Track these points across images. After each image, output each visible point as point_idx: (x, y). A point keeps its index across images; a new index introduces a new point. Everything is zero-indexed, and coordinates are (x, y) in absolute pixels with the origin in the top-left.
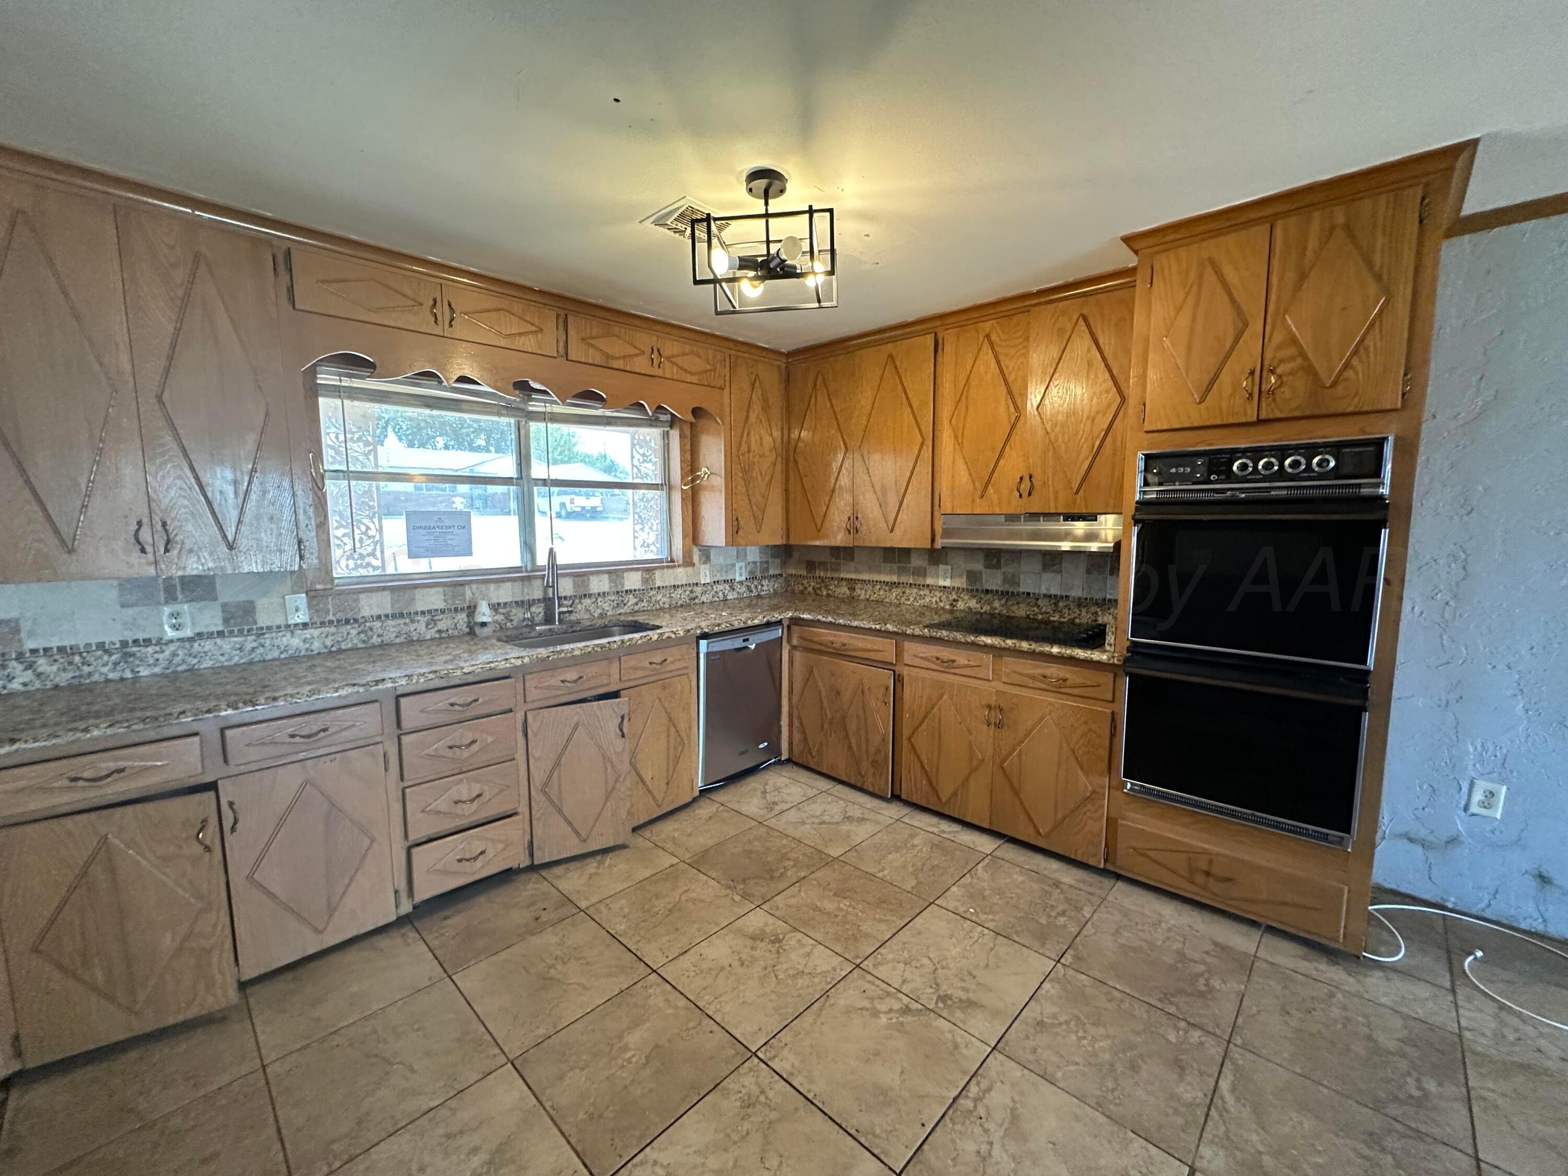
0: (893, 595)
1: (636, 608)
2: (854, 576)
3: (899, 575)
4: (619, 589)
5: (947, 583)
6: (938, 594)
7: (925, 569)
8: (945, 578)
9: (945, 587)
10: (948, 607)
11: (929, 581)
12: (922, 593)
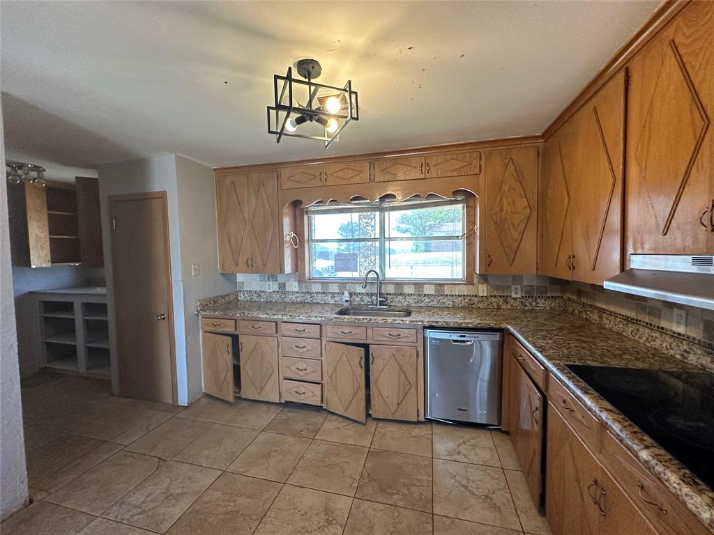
0: (629, 330)
1: (429, 305)
2: (604, 307)
3: (637, 312)
4: (421, 293)
5: (681, 329)
6: (669, 340)
7: (660, 311)
8: (679, 323)
9: (679, 334)
10: (678, 357)
11: (664, 324)
12: (653, 334)
